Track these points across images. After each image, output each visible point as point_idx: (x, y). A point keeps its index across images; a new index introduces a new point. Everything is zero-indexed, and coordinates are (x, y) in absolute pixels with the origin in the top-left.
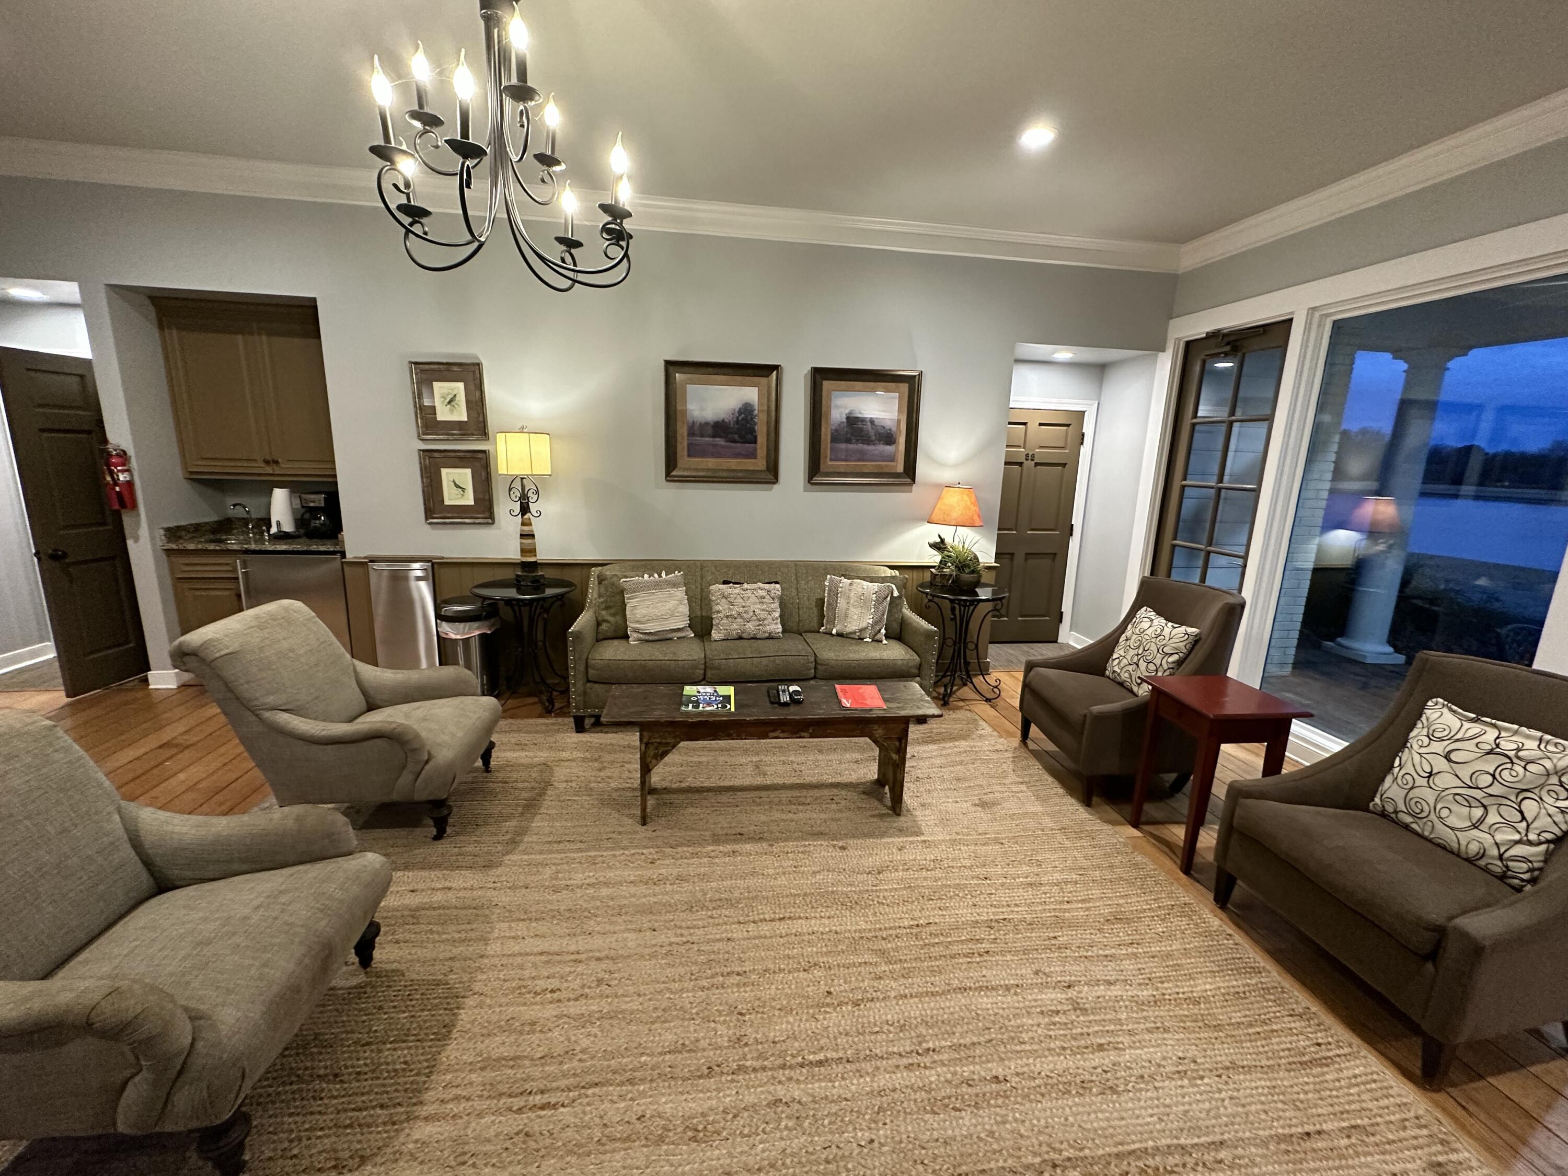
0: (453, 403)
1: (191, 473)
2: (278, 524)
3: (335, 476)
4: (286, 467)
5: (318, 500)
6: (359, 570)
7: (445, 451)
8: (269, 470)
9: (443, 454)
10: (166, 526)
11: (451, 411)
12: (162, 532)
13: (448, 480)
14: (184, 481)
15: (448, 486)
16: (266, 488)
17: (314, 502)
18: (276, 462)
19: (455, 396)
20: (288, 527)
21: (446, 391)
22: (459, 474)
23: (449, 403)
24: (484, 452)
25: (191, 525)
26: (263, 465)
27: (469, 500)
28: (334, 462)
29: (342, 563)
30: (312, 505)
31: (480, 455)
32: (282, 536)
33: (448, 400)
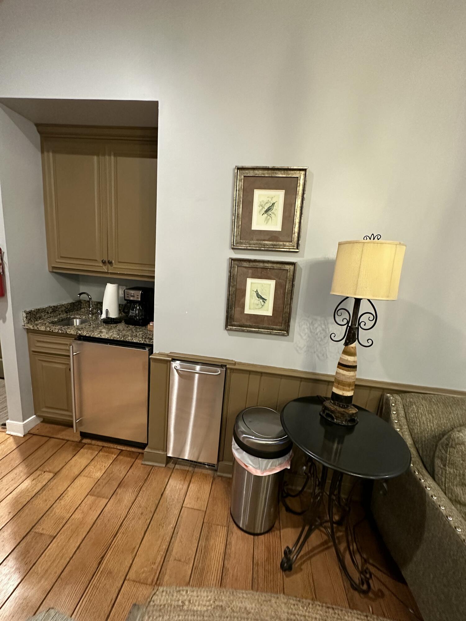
0: (270, 213)
1: (54, 268)
2: (107, 311)
3: (154, 277)
4: (118, 268)
5: (136, 295)
6: (164, 366)
7: (255, 261)
8: (105, 269)
9: (252, 264)
10: (28, 310)
11: (267, 220)
12: (25, 315)
13: (252, 290)
14: (50, 274)
15: (251, 296)
16: (103, 282)
17: (133, 296)
18: (110, 263)
19: (273, 204)
20: (113, 314)
21: (266, 200)
22: (262, 285)
23: (266, 211)
24: (293, 264)
25: (50, 307)
26: (101, 265)
27: (267, 310)
28: (154, 265)
29: (149, 359)
30: (132, 299)
31: (287, 267)
32: (109, 321)
33: (266, 208)
